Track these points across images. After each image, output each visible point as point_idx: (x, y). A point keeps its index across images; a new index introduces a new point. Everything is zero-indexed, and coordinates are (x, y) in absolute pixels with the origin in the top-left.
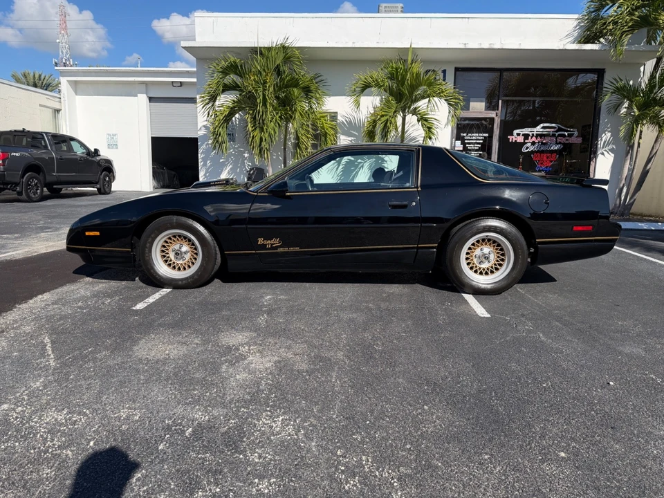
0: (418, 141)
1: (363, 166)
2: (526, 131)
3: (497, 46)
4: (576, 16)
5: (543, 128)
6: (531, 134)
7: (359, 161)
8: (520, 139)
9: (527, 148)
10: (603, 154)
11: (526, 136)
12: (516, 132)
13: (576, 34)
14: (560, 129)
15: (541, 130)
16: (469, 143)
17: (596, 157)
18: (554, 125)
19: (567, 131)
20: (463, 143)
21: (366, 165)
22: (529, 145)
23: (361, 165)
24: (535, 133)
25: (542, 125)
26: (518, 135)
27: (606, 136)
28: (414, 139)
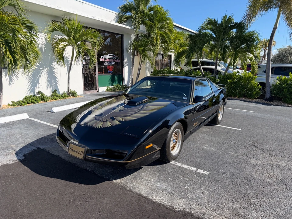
0: (68, 59)
1: (43, 72)
2: (105, 56)
3: (104, 21)
4: (115, 12)
5: (110, 55)
6: (106, 58)
7: (41, 69)
8: (103, 60)
9: (106, 64)
10: (125, 66)
11: (105, 59)
12: (102, 57)
13: (115, 19)
14: (114, 57)
15: (109, 56)
16: (88, 61)
17: (124, 67)
18: (112, 55)
19: (116, 57)
20: (85, 61)
21: (45, 71)
22: (106, 62)
23: (42, 71)
24: (107, 57)
25: (109, 54)
26: (103, 58)
27: (126, 60)
28: (66, 58)
